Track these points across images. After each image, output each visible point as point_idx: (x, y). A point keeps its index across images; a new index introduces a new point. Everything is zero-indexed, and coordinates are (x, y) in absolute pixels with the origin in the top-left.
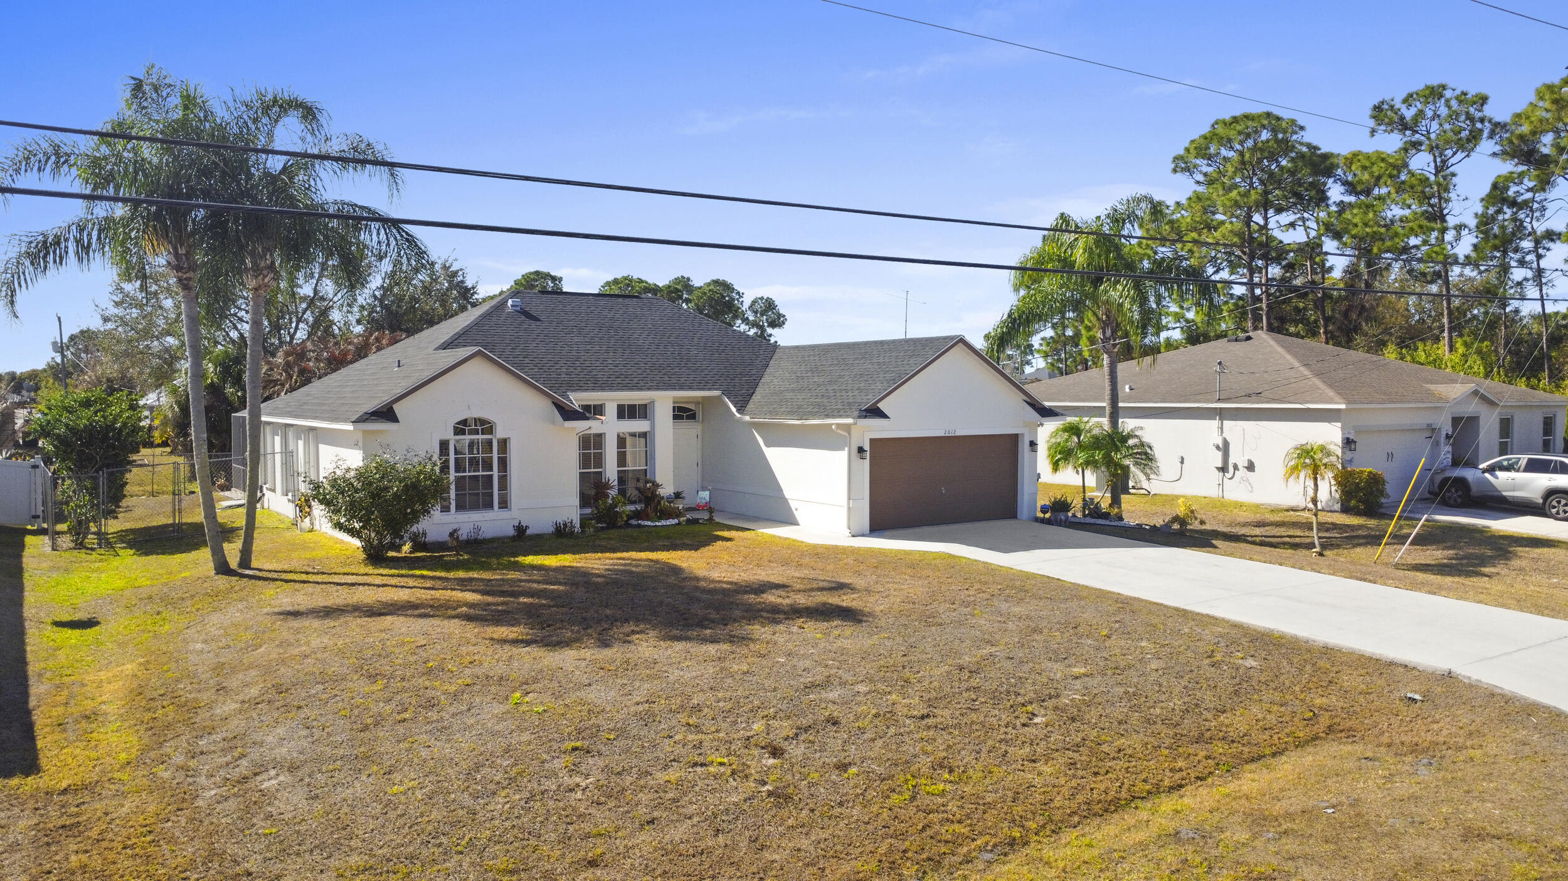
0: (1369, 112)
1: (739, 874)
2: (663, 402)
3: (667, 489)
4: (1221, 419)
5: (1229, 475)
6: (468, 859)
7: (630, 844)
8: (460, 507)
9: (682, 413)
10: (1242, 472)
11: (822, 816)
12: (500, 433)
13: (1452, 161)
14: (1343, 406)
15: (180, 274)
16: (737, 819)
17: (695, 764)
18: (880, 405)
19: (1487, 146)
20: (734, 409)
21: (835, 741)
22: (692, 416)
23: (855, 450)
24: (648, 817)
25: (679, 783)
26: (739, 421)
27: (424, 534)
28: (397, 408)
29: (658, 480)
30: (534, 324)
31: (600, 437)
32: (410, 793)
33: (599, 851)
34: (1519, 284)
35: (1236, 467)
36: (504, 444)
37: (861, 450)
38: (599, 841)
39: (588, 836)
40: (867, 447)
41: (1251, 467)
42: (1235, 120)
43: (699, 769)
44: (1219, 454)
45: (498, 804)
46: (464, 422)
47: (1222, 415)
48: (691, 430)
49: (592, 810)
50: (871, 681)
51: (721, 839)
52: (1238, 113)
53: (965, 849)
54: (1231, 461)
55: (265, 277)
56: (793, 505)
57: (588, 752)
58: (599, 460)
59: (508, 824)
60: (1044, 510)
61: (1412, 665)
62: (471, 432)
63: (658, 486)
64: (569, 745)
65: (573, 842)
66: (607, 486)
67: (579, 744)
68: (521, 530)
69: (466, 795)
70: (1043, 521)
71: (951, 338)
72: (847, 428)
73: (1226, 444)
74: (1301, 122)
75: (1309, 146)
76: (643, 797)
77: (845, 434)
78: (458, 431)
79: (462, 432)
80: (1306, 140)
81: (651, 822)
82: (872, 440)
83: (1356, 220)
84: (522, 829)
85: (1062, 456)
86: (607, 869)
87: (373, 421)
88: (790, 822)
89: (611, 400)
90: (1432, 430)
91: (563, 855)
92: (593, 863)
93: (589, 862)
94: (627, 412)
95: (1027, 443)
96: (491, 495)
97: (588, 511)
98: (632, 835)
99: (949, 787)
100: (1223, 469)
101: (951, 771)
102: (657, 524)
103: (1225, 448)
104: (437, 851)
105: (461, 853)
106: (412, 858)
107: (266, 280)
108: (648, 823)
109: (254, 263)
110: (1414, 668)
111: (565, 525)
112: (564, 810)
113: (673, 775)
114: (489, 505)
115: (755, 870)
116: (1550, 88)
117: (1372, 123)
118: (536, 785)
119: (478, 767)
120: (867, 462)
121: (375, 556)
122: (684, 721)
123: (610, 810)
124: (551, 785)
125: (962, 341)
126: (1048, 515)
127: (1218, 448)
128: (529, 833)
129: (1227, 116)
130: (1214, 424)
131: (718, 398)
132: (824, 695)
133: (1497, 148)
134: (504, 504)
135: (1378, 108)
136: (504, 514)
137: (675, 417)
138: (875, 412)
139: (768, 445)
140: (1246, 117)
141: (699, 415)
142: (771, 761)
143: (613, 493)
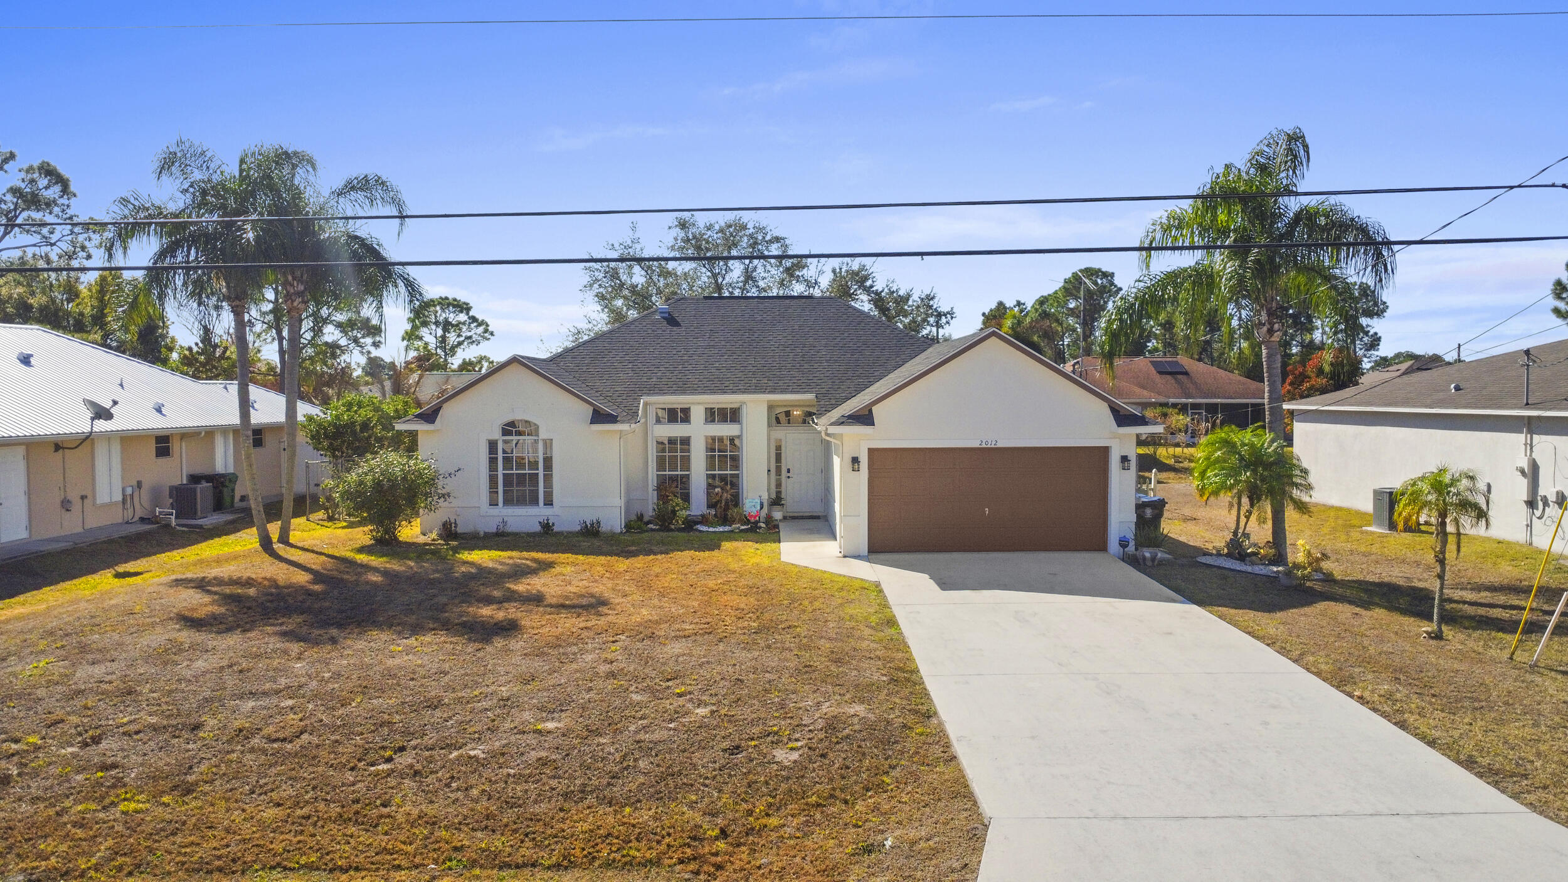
2: (755, 405)
4: (1530, 433)
5: (1538, 513)
8: (508, 502)
10: (1552, 509)
12: (543, 434)
23: (848, 461)
31: (686, 441)
35: (1546, 503)
36: (548, 444)
37: (855, 460)
40: (863, 458)
44: (1525, 482)
46: (512, 424)
47: (1533, 426)
54: (1542, 492)
58: (686, 463)
62: (518, 433)
68: (547, 527)
73: (1535, 467)
77: (838, 442)
78: (506, 432)
79: (509, 433)
82: (871, 450)
89: (697, 403)
94: (714, 415)
95: (1116, 459)
96: (537, 492)
100: (1531, 504)
102: (711, 529)
103: (1532, 473)
114: (534, 501)
120: (864, 474)
127: (1523, 472)
130: (1521, 438)
134: (549, 501)
136: (547, 510)
137: (771, 421)
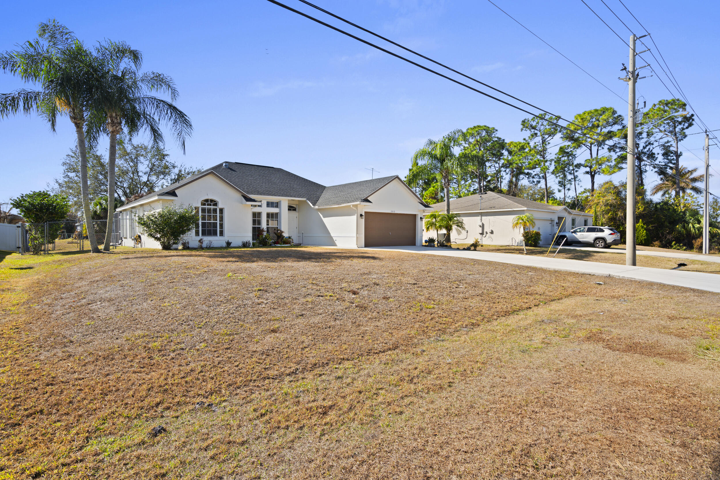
0: (521, 123)
1: (351, 335)
2: (285, 202)
3: (286, 235)
4: (481, 216)
5: (484, 236)
6: (204, 330)
7: (292, 323)
8: (203, 234)
9: (291, 208)
10: (489, 234)
11: (383, 314)
12: (220, 206)
13: (547, 140)
14: (526, 209)
15: (76, 121)
16: (343, 315)
17: (319, 296)
18: (369, 198)
19: (559, 135)
20: (311, 205)
21: (380, 290)
22: (295, 210)
23: (359, 215)
24: (300, 314)
25: (312, 302)
26: (313, 209)
27: (188, 243)
28: (177, 191)
29: (282, 230)
30: (233, 172)
31: (259, 214)
32: (174, 306)
33: (277, 326)
34: (570, 180)
35: (487, 233)
36: (221, 210)
37: (361, 215)
38: (276, 322)
39: (270, 320)
40: (363, 214)
41: (492, 232)
42: (475, 127)
43: (321, 298)
44: (481, 228)
45: (221, 309)
46: (207, 201)
47: (482, 214)
48: (294, 214)
49: (271, 311)
50: (388, 273)
51: (338, 322)
52: (476, 125)
53: (454, 327)
54: (485, 231)
55: (117, 127)
56: (334, 239)
57: (266, 291)
58: (259, 223)
59: (227, 316)
60: (426, 242)
61: (593, 274)
62: (208, 205)
63: (282, 232)
64: (257, 289)
65: (262, 323)
66: (263, 230)
67: (262, 288)
68: (229, 244)
69: (204, 306)
70: (425, 246)
71: (394, 176)
72: (356, 206)
73: (483, 225)
74: (496, 128)
75: (498, 138)
76: (296, 306)
77: (355, 209)
78: (203, 204)
79: (204, 205)
80: (497, 136)
81: (302, 315)
82: (365, 212)
83: (516, 159)
84: (234, 318)
85: (430, 226)
86: (282, 334)
87: (168, 196)
88: (369, 316)
89: (265, 199)
90: (552, 221)
91: (257, 328)
92: (274, 331)
93: (272, 331)
94: (270, 204)
95: (419, 218)
96: (216, 230)
97: (255, 241)
98: (293, 320)
99: (435, 306)
100: (482, 234)
101: (434, 301)
104: (187, 327)
105: (201, 328)
106: (173, 331)
107: (117, 128)
108: (301, 315)
109: (112, 120)
110: (594, 275)
111: (247, 243)
112: (256, 311)
113: (309, 299)
114: (215, 234)
115: (359, 333)
116: (579, 115)
117: (522, 127)
118: (241, 302)
119: (210, 296)
120: (364, 220)
121: (166, 247)
122: (311, 282)
123: (280, 311)
124: (250, 302)
125: (397, 177)
126: (427, 244)
127: (480, 226)
128: (239, 320)
129: (472, 127)
130: (479, 218)
131: (305, 201)
132: (369, 276)
133: (562, 136)
134: (222, 234)
135: (524, 121)
136: (221, 238)
137: (289, 210)
138: (366, 200)
139: (324, 217)
140: (478, 126)
141: (297, 210)
142: (353, 296)
143: (265, 233)
